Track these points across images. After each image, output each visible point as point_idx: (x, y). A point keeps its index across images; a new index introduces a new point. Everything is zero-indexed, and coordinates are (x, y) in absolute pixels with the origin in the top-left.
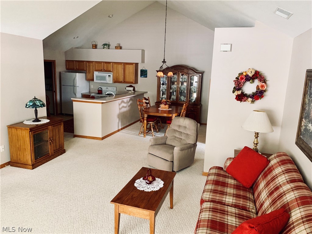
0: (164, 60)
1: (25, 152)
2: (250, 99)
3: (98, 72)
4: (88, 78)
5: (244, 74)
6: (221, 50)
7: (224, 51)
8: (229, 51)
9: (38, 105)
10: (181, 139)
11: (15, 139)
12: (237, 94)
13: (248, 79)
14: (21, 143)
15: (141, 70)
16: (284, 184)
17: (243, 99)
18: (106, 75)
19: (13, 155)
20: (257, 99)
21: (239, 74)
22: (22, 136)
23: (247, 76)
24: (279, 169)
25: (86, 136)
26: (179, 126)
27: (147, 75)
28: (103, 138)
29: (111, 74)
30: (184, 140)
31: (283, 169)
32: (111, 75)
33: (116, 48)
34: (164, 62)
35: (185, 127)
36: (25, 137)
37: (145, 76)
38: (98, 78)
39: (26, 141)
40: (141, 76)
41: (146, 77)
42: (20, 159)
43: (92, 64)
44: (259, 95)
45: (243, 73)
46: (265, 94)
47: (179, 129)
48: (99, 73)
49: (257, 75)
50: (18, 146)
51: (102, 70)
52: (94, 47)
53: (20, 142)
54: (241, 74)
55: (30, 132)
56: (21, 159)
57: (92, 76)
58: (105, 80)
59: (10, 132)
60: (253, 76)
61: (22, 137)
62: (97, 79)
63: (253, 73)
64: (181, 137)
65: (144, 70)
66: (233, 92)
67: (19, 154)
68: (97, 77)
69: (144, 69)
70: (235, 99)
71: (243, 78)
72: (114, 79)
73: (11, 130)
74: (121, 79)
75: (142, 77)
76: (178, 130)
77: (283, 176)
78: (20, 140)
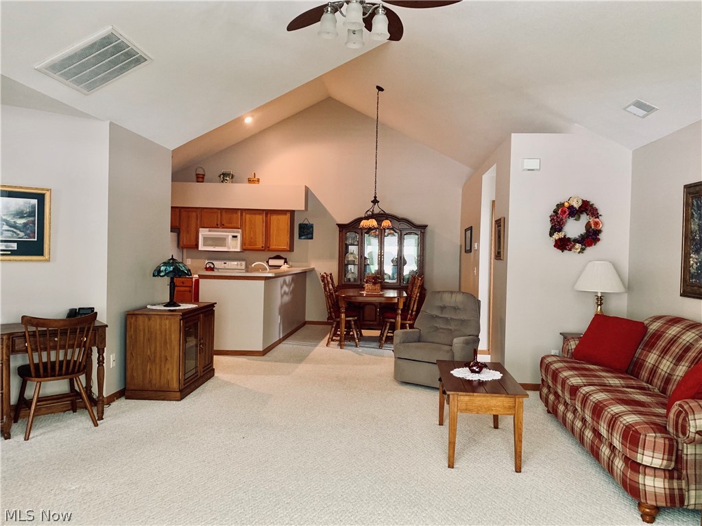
0: (375, 197)
1: (165, 364)
2: (578, 246)
3: (208, 229)
4: (185, 243)
5: (566, 204)
6: (525, 168)
7: (529, 170)
8: (537, 170)
9: (183, 271)
10: (451, 330)
11: (142, 338)
12: (557, 238)
13: (574, 213)
14: (156, 346)
15: (300, 225)
16: (673, 370)
17: (568, 245)
18: (228, 234)
19: (135, 374)
20: (590, 245)
21: (558, 205)
22: (161, 330)
23: (571, 207)
24: (652, 356)
25: (228, 351)
26: (443, 308)
27: (312, 234)
28: (264, 352)
29: (238, 232)
30: (456, 330)
31: (658, 353)
32: (239, 235)
33: (250, 181)
34: (375, 201)
35: (455, 309)
36: (168, 333)
37: (309, 236)
38: (210, 242)
39: (170, 339)
40: (300, 236)
41: (312, 238)
42: (150, 381)
43: (194, 214)
44: (591, 237)
45: (563, 204)
46: (601, 236)
47: (442, 313)
48: (209, 231)
49: (587, 208)
50: (149, 353)
51: (217, 225)
52: (201, 179)
53: (153, 345)
54: (560, 205)
55: (180, 320)
56: (154, 382)
57: (193, 239)
58: (225, 246)
59: (132, 325)
60: (580, 208)
61: (161, 333)
62: (205, 245)
63: (580, 203)
64: (450, 328)
65: (306, 225)
66: (551, 235)
67: (150, 369)
68: (205, 239)
69: (306, 222)
70: (555, 246)
71: (565, 212)
72: (243, 244)
73: (136, 320)
74: (260, 244)
75: (303, 237)
76: (440, 316)
77: (664, 361)
78: (155, 339)
